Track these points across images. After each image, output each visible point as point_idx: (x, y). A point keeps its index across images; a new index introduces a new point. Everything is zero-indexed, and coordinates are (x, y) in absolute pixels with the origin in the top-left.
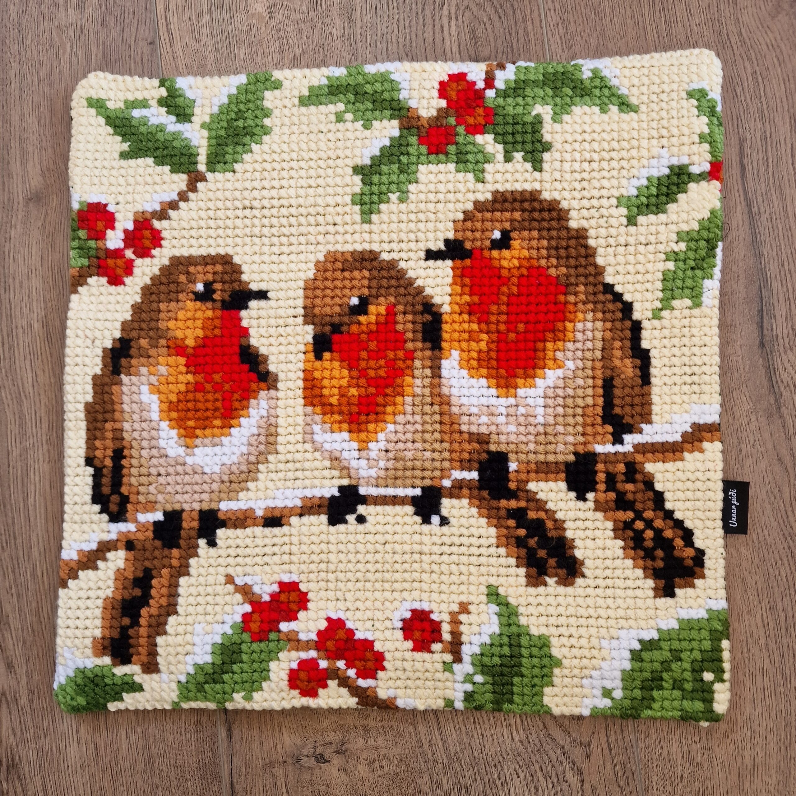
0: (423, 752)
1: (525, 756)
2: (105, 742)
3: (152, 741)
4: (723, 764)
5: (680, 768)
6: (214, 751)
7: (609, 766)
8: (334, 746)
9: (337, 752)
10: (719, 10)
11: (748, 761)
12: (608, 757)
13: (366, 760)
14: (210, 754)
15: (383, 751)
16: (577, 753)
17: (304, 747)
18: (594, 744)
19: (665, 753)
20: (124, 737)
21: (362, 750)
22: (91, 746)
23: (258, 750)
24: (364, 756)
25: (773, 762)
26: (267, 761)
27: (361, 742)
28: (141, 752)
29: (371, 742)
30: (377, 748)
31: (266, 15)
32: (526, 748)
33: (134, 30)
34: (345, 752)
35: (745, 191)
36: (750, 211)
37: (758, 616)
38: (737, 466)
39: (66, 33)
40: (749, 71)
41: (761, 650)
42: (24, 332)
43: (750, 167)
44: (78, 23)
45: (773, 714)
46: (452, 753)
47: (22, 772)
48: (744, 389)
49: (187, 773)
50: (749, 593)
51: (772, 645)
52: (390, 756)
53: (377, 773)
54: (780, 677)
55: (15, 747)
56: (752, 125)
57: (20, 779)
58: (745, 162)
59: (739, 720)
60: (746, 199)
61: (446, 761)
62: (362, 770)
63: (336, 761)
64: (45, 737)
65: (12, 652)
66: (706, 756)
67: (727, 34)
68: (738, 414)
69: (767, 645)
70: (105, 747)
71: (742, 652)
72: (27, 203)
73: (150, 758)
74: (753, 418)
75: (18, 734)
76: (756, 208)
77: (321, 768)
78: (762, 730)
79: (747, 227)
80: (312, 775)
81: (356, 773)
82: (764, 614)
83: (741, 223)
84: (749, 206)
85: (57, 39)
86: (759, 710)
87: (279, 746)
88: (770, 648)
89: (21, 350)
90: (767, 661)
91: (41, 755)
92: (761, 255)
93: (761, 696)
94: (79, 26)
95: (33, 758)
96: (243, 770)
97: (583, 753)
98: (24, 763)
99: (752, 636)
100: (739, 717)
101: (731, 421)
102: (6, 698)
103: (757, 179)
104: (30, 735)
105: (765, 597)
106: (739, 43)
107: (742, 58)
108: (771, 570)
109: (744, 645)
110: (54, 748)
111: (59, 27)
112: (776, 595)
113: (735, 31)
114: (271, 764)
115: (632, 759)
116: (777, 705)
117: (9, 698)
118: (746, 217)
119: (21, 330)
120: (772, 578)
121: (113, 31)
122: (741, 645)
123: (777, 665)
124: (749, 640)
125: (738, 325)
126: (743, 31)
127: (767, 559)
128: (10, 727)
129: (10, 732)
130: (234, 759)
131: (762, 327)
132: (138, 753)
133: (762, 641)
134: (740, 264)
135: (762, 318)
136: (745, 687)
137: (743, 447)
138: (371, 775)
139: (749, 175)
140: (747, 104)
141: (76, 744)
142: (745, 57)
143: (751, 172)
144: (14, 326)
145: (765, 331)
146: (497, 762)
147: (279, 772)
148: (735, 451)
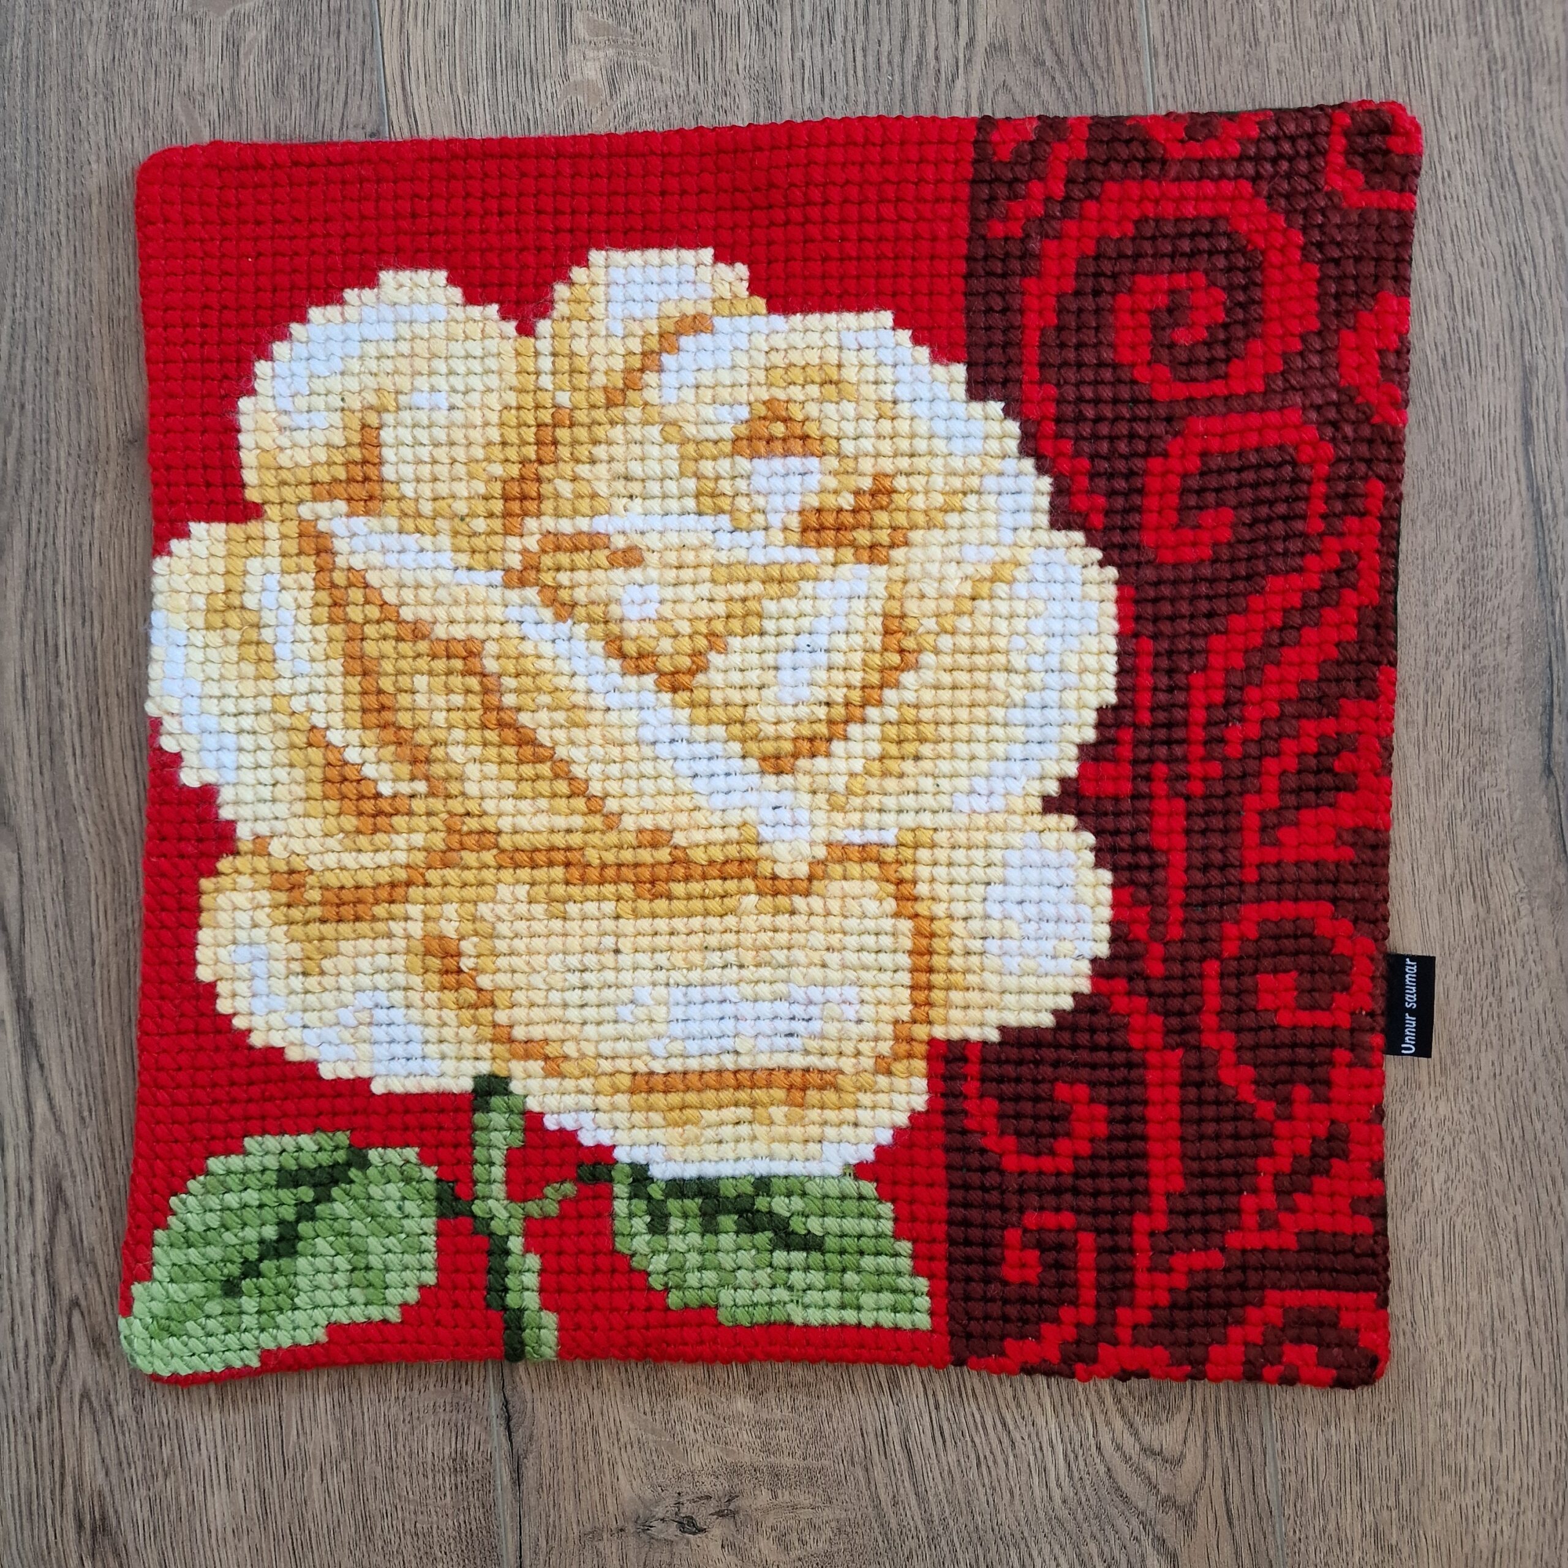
0: (880, 1516)
1: (1071, 1526)
2: (280, 1488)
3: (369, 1488)
4: (1438, 1548)
5: (1358, 1554)
6: (489, 1510)
7: (1227, 1549)
8: (713, 1503)
9: (720, 1514)
10: (1496, 109)
11: (1483, 1543)
12: (1225, 1532)
13: (773, 1529)
14: (480, 1513)
15: (806, 1514)
16: (1169, 1524)
17: (657, 1503)
18: (1201, 1509)
19: (1331, 1527)
20: (316, 1478)
21: (766, 1511)
22: (254, 1495)
23: (570, 1508)
24: (771, 1520)
25: (1530, 1547)
26: (588, 1527)
27: (764, 1497)
28: (348, 1507)
29: (784, 1497)
30: (794, 1507)
31: (602, 84)
32: (1072, 1513)
33: (339, 105)
34: (733, 1514)
35: (1529, 470)
36: (1538, 512)
37: (1516, 1280)
38: (1491, 999)
39: (202, 107)
40: (1549, 235)
41: (1517, 1341)
42: (121, 705)
43: (1542, 426)
44: (226, 86)
45: (1534, 1460)
46: (936, 1519)
47: (121, 1541)
48: (1510, 854)
49: (436, 1548)
50: (1501, 1238)
51: (1539, 1334)
52: (818, 1522)
53: (794, 1554)
54: (1550, 1393)
55: (107, 1494)
56: (1549, 342)
57: (117, 1555)
58: (1533, 413)
59: (1471, 1469)
60: (1530, 487)
61: (923, 1533)
62: (766, 1547)
63: (718, 1530)
64: (166, 1476)
65: (101, 1317)
66: (1407, 1532)
67: (1510, 160)
68: (1495, 902)
69: (1529, 1334)
70: (281, 1497)
71: (1483, 1346)
72: (126, 448)
73: (365, 1518)
74: (1525, 909)
75: (114, 1471)
76: (1549, 505)
77: (688, 1542)
78: (1512, 1489)
79: (1530, 542)
80: (672, 1554)
81: (755, 1552)
82: (1527, 1276)
83: (1518, 533)
84: (1536, 502)
85: (183, 119)
86: (1507, 1451)
87: (610, 1501)
88: (1535, 1338)
89: (116, 740)
90: (1527, 1363)
91: (157, 1509)
92: (1554, 596)
93: (1513, 1425)
94: (227, 94)
95: (143, 1514)
96: (543, 1543)
97: (1180, 1524)
98: (126, 1524)
99: (1502, 1317)
100: (1471, 1463)
101: (1482, 914)
102: (90, 1403)
103: (1553, 450)
104: (136, 1472)
105: (1531, 1246)
106: (1532, 178)
107: (1537, 209)
108: (1544, 1197)
109: (1487, 1333)
110: (183, 1498)
111: (188, 94)
112: (1551, 1241)
113: (1525, 153)
114: (595, 1534)
115: (1270, 1538)
116: (1543, 1442)
117: (95, 1404)
118: (1529, 523)
119: (115, 701)
120: (1545, 1210)
121: (296, 105)
122: (1482, 1333)
123: (1546, 1370)
124: (1497, 1324)
125: (1503, 732)
126: (1541, 152)
127: (1537, 1174)
128: (98, 1457)
129: (99, 1465)
130: (525, 1523)
131: (1549, 736)
132: (343, 1509)
133: (1521, 1326)
134: (1514, 614)
135: (1551, 720)
136: (1485, 1409)
137: (1503, 965)
138: (782, 1558)
139: (1539, 442)
140: (1541, 298)
141: (224, 1491)
142: (1542, 207)
143: (1543, 434)
144: (101, 691)
145: (1555, 745)
146: (1018, 1536)
147: (609, 1547)
148: (1487, 971)
